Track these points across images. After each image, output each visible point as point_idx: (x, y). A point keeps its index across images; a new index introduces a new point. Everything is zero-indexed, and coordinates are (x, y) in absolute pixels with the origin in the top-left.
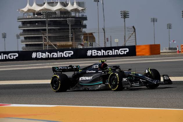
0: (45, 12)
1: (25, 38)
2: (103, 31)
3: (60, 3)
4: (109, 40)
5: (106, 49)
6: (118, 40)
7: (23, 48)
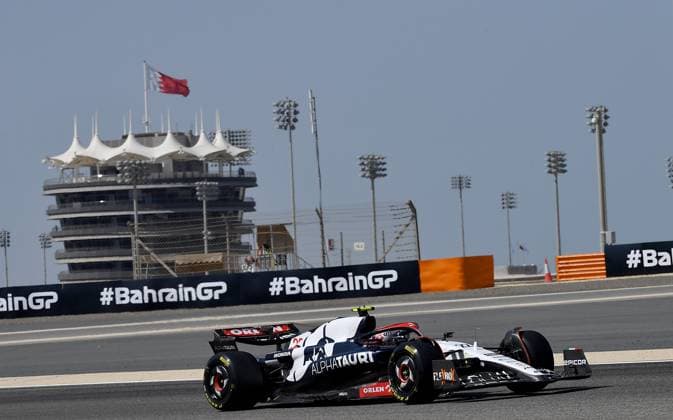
0: (130, 165)
1: (68, 245)
2: (319, 220)
3: (174, 134)
4: (337, 245)
5: (327, 273)
6: (363, 244)
7: (61, 276)
